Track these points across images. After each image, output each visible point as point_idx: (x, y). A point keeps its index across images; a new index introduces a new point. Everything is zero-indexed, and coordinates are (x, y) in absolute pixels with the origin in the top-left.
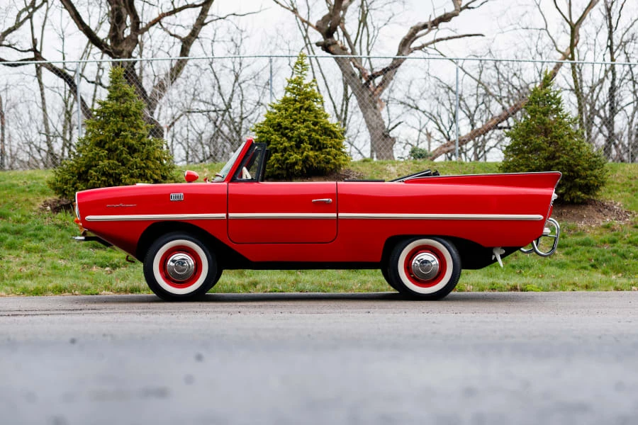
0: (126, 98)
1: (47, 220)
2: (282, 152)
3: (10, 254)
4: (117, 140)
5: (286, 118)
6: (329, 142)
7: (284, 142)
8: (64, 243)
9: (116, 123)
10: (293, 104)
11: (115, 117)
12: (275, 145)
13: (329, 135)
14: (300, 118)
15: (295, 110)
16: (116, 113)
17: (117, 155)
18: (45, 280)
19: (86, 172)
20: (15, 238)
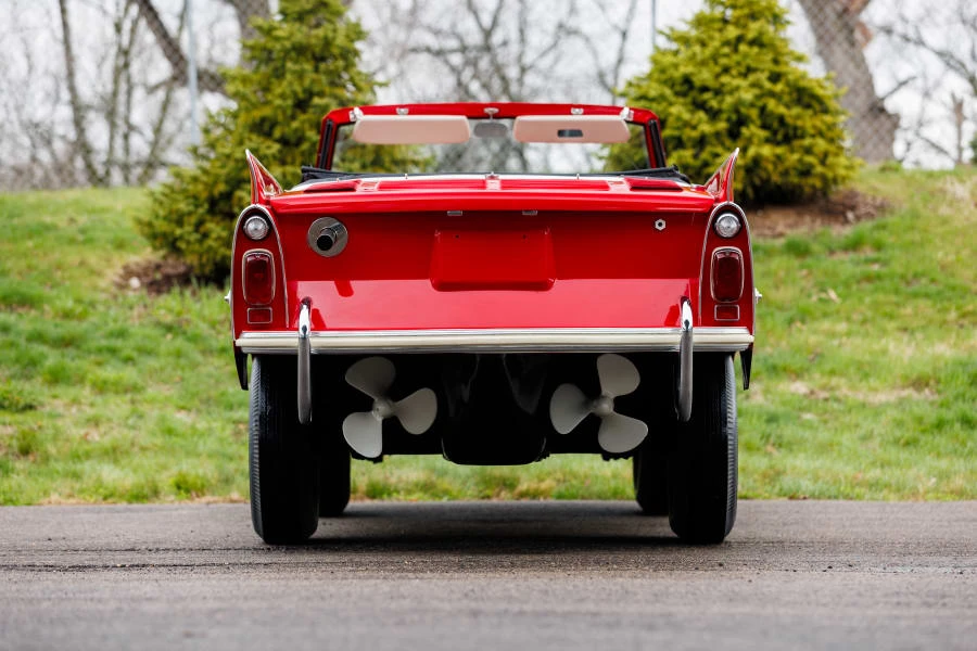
0: (321, 14)
1: (135, 312)
2: (694, 147)
3: (55, 397)
4: (302, 117)
5: (703, 63)
6: (808, 121)
7: (700, 122)
8: (183, 369)
9: (300, 75)
10: (721, 30)
11: (296, 62)
12: (678, 128)
13: (808, 106)
14: (738, 64)
15: (726, 43)
16: (300, 50)
17: (303, 153)
18: (149, 462)
19: (228, 196)
20: (63, 356)
